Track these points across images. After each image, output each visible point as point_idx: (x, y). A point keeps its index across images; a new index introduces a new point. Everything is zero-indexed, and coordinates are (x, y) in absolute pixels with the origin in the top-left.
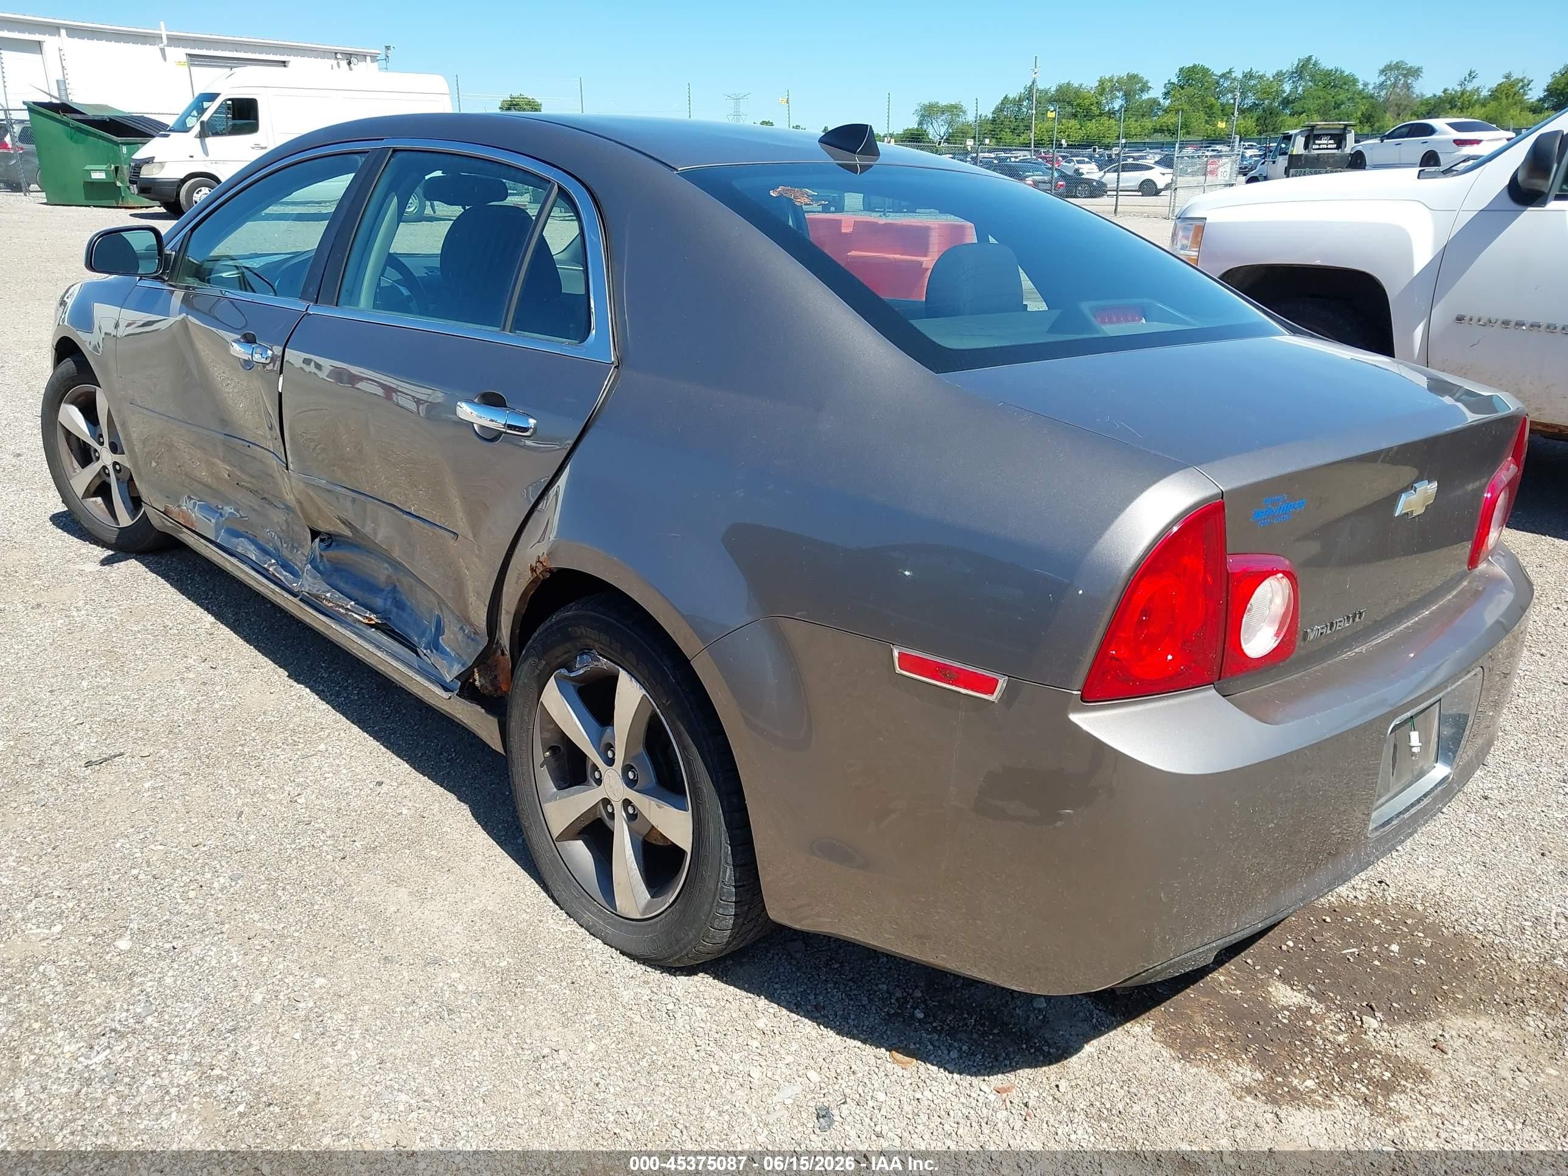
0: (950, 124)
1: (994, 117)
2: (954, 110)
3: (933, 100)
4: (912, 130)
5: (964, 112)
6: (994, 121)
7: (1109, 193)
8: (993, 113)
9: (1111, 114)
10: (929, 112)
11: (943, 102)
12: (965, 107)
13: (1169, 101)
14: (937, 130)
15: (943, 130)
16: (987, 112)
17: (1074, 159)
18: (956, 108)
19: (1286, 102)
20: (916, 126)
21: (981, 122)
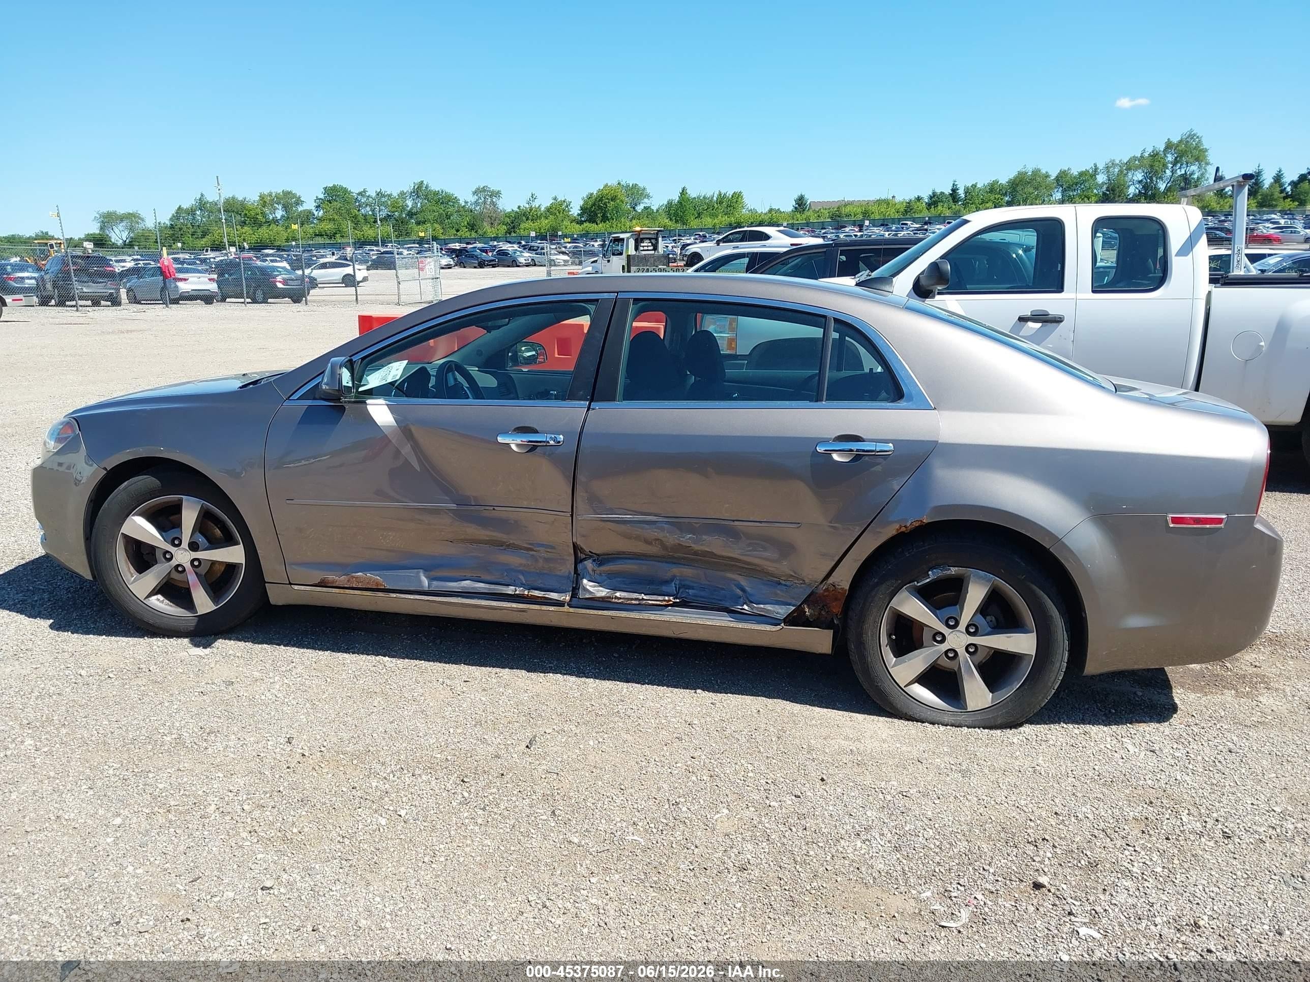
0: (131, 229)
1: (171, 225)
2: (132, 218)
3: (111, 210)
4: (94, 234)
5: (143, 220)
6: (172, 227)
7: (319, 285)
8: (171, 219)
9: (275, 221)
10: (108, 219)
11: (121, 211)
12: (143, 215)
13: (322, 212)
14: (118, 235)
15: (125, 235)
16: (165, 218)
17: (268, 259)
18: (134, 217)
19: (411, 214)
20: (97, 232)
21: (162, 229)
